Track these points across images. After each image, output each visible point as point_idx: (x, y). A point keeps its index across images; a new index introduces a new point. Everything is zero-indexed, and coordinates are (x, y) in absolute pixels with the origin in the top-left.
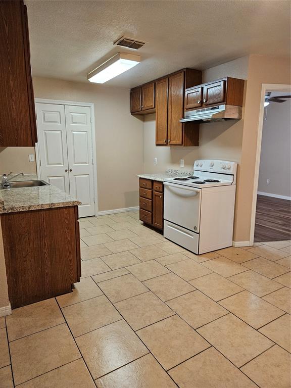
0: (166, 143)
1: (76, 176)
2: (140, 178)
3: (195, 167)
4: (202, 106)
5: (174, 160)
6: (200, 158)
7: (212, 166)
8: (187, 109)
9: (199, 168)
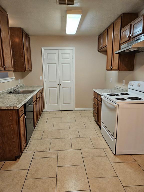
0: (110, 69)
1: (63, 88)
2: (94, 91)
3: (129, 86)
4: (130, 39)
5: (120, 81)
6: (134, 79)
7: (139, 86)
8: (122, 43)
9: (131, 87)
